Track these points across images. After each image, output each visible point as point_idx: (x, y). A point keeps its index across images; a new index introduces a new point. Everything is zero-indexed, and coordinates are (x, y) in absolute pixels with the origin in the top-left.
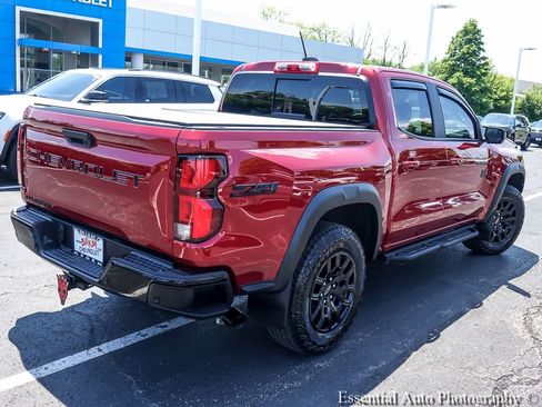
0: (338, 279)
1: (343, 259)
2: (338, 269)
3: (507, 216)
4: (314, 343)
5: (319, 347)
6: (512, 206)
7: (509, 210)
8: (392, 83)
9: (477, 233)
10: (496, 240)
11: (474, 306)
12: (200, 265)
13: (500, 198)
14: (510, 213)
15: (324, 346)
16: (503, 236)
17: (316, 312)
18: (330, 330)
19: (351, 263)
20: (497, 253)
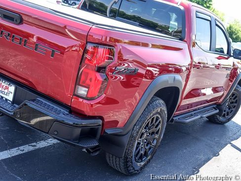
0: (151, 131)
1: (157, 119)
2: (153, 125)
3: (232, 103)
4: (134, 169)
5: (135, 171)
6: (236, 97)
7: (234, 99)
8: (196, 14)
9: (218, 111)
10: (224, 116)
11: (215, 155)
12: (87, 114)
13: (233, 91)
14: (234, 101)
15: (138, 171)
16: (228, 114)
17: (138, 150)
18: (142, 161)
19: (160, 122)
20: (222, 123)
